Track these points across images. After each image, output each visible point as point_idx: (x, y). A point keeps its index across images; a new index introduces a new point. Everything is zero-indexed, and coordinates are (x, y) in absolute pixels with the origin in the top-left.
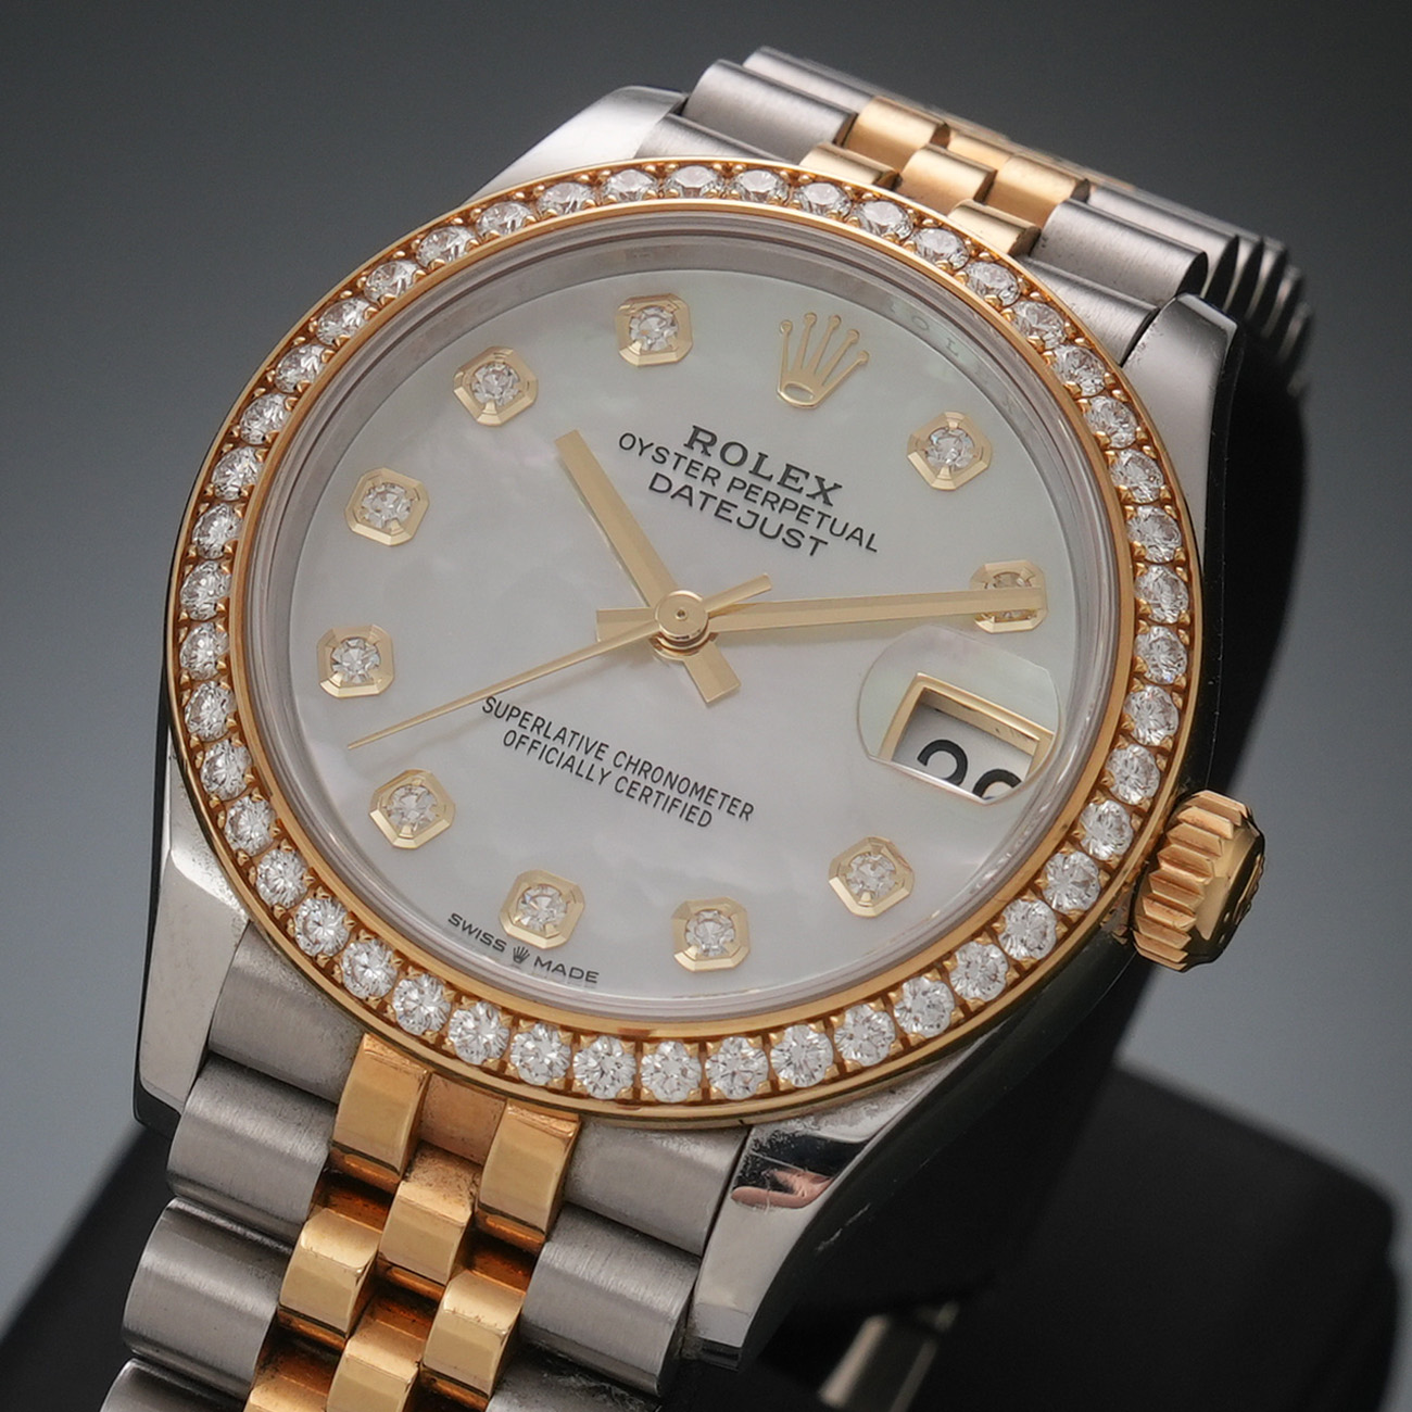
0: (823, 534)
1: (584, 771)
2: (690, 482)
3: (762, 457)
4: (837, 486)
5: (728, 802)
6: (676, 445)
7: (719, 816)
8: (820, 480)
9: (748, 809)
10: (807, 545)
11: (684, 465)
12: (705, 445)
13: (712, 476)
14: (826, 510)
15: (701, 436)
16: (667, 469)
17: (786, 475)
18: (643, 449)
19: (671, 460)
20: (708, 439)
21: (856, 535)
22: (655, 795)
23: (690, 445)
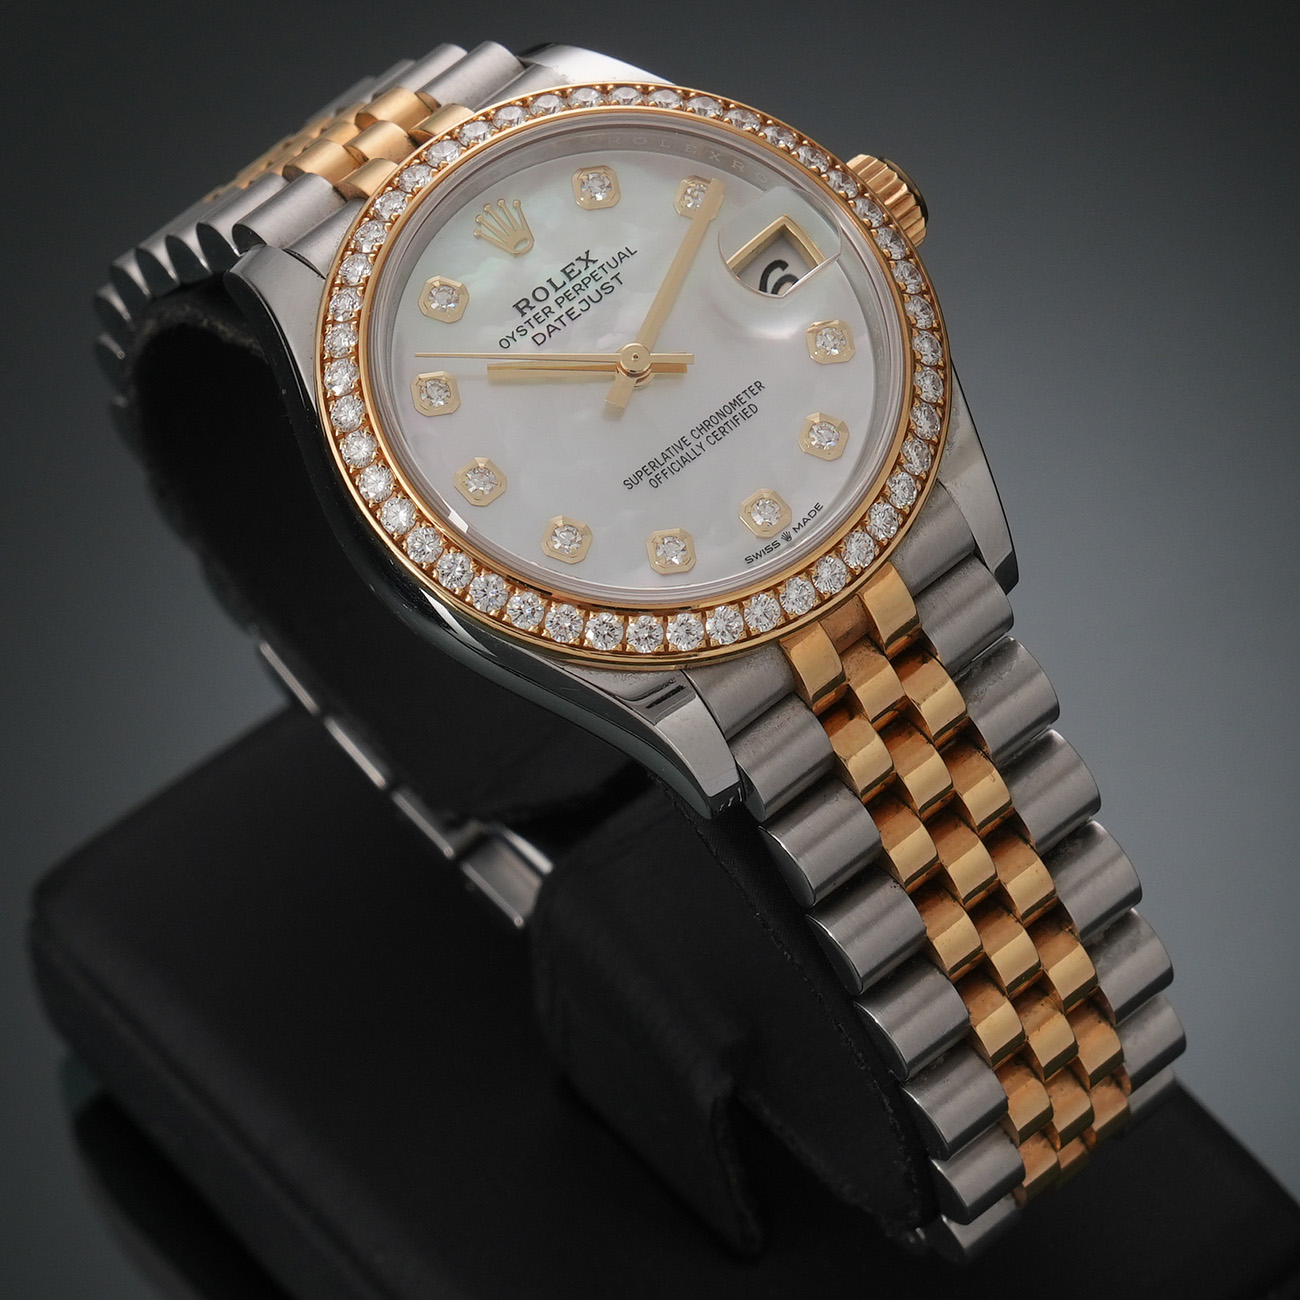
0: (612, 273)
1: (693, 455)
2: (546, 323)
3: (550, 281)
4: (587, 253)
5: (748, 392)
6: (520, 321)
7: (754, 400)
8: (579, 259)
9: (758, 384)
10: (614, 283)
11: (533, 322)
12: (527, 306)
13: (548, 311)
14: (598, 264)
15: (521, 306)
16: (531, 333)
17: (568, 275)
18: (513, 337)
19: (527, 326)
20: (524, 303)
21: (622, 256)
22: (726, 426)
23: (523, 314)
